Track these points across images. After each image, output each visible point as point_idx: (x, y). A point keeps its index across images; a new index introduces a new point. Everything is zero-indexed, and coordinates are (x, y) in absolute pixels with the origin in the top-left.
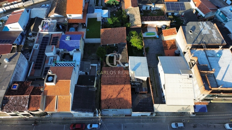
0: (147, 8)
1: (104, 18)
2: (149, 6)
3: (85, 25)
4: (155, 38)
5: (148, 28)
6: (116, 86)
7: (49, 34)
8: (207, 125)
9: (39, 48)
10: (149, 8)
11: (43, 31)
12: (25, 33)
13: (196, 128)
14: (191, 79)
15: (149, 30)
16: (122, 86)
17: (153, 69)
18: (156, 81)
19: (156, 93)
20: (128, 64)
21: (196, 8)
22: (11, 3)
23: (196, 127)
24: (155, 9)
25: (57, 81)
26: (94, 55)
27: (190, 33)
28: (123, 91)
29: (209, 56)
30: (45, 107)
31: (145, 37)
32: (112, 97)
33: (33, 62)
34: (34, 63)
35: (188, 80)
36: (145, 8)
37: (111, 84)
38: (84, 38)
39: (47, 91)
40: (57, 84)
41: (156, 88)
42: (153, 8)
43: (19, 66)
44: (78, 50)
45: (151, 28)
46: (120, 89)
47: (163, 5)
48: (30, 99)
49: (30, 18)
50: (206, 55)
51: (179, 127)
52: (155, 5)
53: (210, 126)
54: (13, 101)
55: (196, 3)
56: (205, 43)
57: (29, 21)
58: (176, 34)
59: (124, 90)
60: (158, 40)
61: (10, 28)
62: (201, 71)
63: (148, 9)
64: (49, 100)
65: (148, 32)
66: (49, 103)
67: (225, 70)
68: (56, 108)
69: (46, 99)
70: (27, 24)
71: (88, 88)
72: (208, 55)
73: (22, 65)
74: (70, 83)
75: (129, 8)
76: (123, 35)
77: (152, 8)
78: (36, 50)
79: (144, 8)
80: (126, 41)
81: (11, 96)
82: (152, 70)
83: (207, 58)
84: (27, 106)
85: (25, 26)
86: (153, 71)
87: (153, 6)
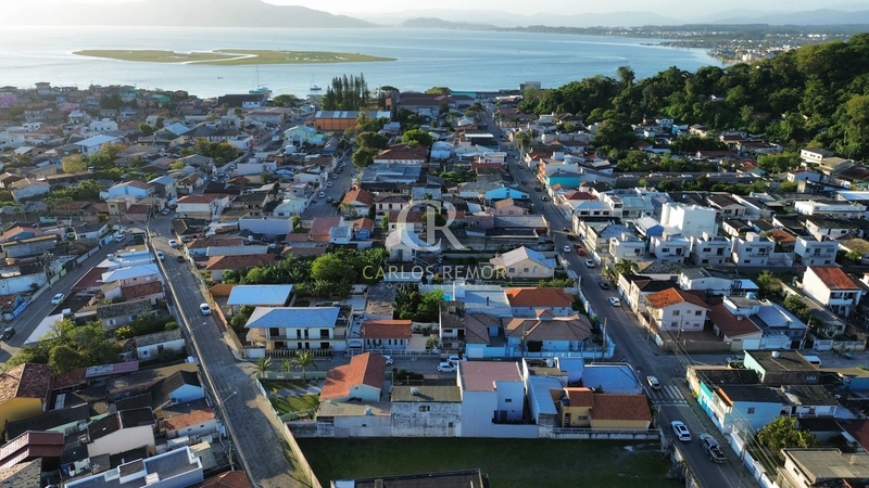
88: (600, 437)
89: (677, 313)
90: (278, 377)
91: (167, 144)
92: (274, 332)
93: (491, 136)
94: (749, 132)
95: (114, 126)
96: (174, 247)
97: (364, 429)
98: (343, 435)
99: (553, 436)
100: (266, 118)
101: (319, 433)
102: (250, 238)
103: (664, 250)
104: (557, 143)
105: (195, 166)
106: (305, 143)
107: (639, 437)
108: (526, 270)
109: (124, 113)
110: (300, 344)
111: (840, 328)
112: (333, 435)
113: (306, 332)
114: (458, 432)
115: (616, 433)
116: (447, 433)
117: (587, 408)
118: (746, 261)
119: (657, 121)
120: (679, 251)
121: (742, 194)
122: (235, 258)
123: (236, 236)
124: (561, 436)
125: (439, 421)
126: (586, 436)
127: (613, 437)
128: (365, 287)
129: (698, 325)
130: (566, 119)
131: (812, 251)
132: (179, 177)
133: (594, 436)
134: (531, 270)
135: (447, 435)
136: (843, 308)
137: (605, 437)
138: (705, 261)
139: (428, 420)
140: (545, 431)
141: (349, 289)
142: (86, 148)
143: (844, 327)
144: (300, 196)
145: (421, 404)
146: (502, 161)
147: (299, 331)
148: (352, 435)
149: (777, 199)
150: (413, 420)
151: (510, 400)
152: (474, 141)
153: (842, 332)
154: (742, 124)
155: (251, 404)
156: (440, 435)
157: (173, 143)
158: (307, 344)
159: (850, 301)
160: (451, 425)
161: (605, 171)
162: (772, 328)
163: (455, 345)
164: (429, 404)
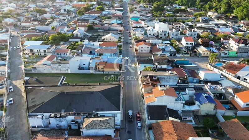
6: (173, 129)
11: (207, 86)
16: (174, 133)
28: (169, 135)
32: (162, 129)
33: (177, 86)
37: (174, 126)
46: (171, 132)
59: (171, 135)
71: (167, 114)
78: (189, 86)
85: (208, 80)
88: (106, 73)
89: (142, 47)
90: (30, 61)
91: (27, 10)
92: (31, 50)
93: (123, 8)
94: (198, 8)
95: (15, 5)
96: (18, 34)
97: (45, 71)
98: (40, 72)
99: (94, 73)
100: (60, 4)
101: (33, 72)
102: (38, 31)
103: (150, 34)
104: (140, 10)
105: (32, 15)
106: (68, 10)
107: (116, 73)
108: (111, 39)
109: (19, 2)
110: (38, 54)
111: (185, 51)
112: (37, 72)
113: (40, 51)
114: (69, 72)
115: (110, 72)
116: (66, 72)
117: (103, 66)
118: (172, 37)
119: (173, 5)
120: (154, 34)
121: (184, 22)
122: (30, 35)
123: (34, 31)
124: (96, 73)
125: (64, 69)
126: (102, 73)
127: (109, 73)
128: (63, 42)
129: (148, 51)
130: (147, 4)
131: (190, 34)
132: (27, 17)
133: (104, 73)
134: (112, 39)
135: (67, 73)
136: (190, 47)
137: (107, 73)
138: (161, 37)
139: (61, 69)
140: (92, 71)
141: (59, 43)
142: (4, 11)
143: (186, 51)
144: (58, 22)
145: (58, 64)
146: (121, 14)
147: (38, 50)
148: (42, 72)
149: (192, 23)
150: (57, 68)
151: (84, 65)
152: (116, 10)
153: (186, 52)
154: (196, 5)
155: (20, 67)
156: (65, 73)
157: (29, 9)
158: (40, 54)
159: (191, 45)
160: (67, 70)
161: (150, 17)
162: (166, 51)
163: (80, 55)
164: (61, 64)
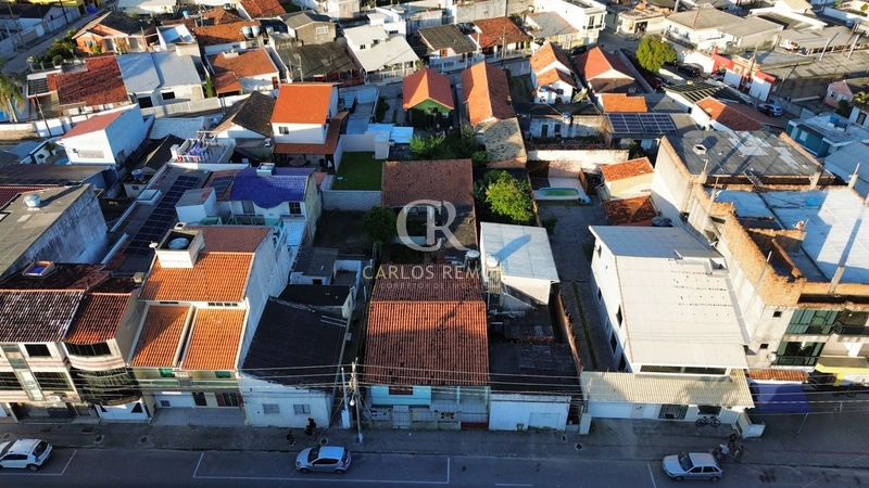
0: (545, 129)
1: (397, 145)
2: (554, 124)
3: (330, 164)
4: (578, 203)
5: (551, 177)
6: (427, 306)
7: (200, 171)
8: (824, 473)
9: (157, 201)
10: (553, 129)
11: (182, 162)
12: (118, 175)
13: (772, 484)
14: (720, 276)
15: (554, 184)
17: (574, 285)
18: (588, 321)
19: (589, 355)
20: (479, 251)
21: (714, 122)
22: (96, 108)
23: (774, 478)
24: (573, 135)
25: (200, 256)
26: (354, 241)
27: (699, 152)
29: (775, 207)
30: (138, 351)
31: (541, 201)
32: (411, 344)
33: (125, 236)
34: (128, 239)
35: (710, 278)
36: (541, 130)
38: (322, 188)
39: (158, 285)
40: (199, 265)
41: (589, 342)
42: (566, 128)
43: (73, 226)
44: (295, 210)
45: (561, 177)
46: (443, 314)
47: (601, 118)
48: (85, 303)
49: (147, 138)
50: (766, 204)
51: (698, 470)
52: (572, 119)
53: (833, 477)
54: (19, 306)
55: (709, 110)
56: (755, 173)
57: (141, 145)
58: (652, 172)
60: (589, 208)
61: (74, 150)
62: (754, 228)
63: (551, 132)
64: (158, 325)
65: (552, 187)
66: (156, 335)
67: (847, 239)
68: (180, 359)
69: (146, 321)
70: (133, 153)
71: (319, 314)
72: (772, 203)
73: (83, 228)
74: (251, 264)
75: (486, 121)
76: (463, 182)
77: (561, 130)
78: (147, 205)
79: (536, 129)
80: (472, 199)
81: (13, 291)
82: (571, 289)
83: (771, 210)
84: (66, 327)
85: (127, 153)
86: (576, 292)
87: (567, 122)
